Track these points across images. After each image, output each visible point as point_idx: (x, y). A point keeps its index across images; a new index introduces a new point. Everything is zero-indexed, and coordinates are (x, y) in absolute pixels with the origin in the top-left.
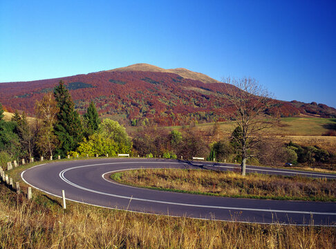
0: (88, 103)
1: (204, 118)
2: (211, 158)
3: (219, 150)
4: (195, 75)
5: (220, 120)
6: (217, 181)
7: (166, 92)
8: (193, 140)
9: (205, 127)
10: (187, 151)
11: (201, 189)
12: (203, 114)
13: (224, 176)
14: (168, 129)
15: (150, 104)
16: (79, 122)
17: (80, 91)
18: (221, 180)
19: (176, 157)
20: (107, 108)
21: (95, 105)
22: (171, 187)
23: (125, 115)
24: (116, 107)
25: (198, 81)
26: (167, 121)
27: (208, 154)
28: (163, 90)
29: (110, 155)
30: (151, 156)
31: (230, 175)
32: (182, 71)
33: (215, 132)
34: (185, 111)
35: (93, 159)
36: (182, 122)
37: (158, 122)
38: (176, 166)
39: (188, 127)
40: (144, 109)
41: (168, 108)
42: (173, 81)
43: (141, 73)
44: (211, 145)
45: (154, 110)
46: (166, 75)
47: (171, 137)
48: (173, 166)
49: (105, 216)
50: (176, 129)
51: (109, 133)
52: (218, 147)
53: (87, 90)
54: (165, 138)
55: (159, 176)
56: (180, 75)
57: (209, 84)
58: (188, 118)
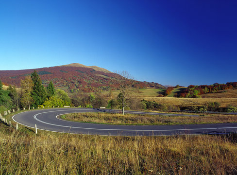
0: (49, 81)
1: (105, 89)
2: (109, 107)
3: (112, 104)
5: (112, 90)
6: (111, 118)
7: (88, 77)
8: (100, 99)
9: (105, 93)
10: (97, 104)
11: (104, 122)
12: (105, 87)
13: (115, 115)
14: (88, 94)
15: (80, 82)
16: (44, 91)
18: (113, 117)
19: (92, 107)
20: (58, 84)
21: (52, 82)
22: (90, 121)
23: (67, 87)
24: (63, 84)
25: (102, 72)
27: (107, 105)
28: (86, 76)
29: (60, 106)
30: (80, 106)
31: (117, 115)
32: (95, 67)
33: (110, 95)
34: (96, 86)
35: (52, 108)
36: (95, 90)
37: (83, 91)
38: (92, 111)
39: (98, 93)
40: (77, 85)
41: (88, 84)
42: (90, 71)
44: (109, 101)
45: (82, 85)
46: (88, 68)
47: (90, 97)
48: (91, 111)
49: (58, 136)
50: (92, 94)
51: (60, 96)
52: (111, 102)
53: (49, 75)
54: (87, 98)
55: (84, 116)
56: (94, 69)
58: (98, 89)
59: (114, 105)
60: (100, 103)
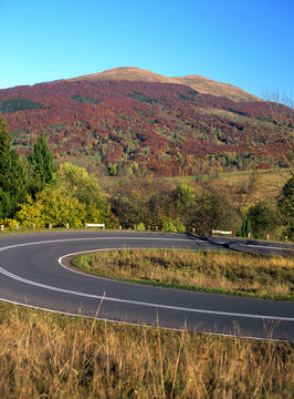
0: (34, 136)
1: (235, 163)
2: (245, 231)
3: (258, 219)
4: (219, 87)
5: (260, 167)
6: (253, 272)
7: (170, 118)
8: (214, 202)
9: (234, 178)
10: (203, 221)
11: (224, 284)
12: (232, 156)
13: (265, 263)
14: (171, 182)
15: (142, 139)
16: (20, 169)
17: (21, 115)
18: (260, 270)
19: (183, 229)
20: (67, 145)
21: (46, 140)
22: (174, 280)
23: (97, 157)
24: (83, 144)
25: (223, 99)
26: (169, 168)
27: (239, 224)
28: (162, 114)
29: (72, 224)
30: (141, 226)
31: (274, 262)
32: (197, 80)
33: (252, 188)
34: (201, 151)
35: (44, 231)
36: (195, 169)
37: (153, 169)
38: (184, 245)
39: (205, 178)
40: (132, 146)
41: (172, 145)
42: (181, 97)
43: (126, 83)
44: (245, 210)
45: (148, 149)
46: (169, 87)
47: (177, 195)
48: (177, 245)
49: (62, 327)
50: (185, 182)
51: (70, 189)
52: (256, 213)
53: (34, 112)
54: (167, 197)
55: (154, 261)
56: (194, 87)
57: (243, 104)
58: (206, 163)
59: (265, 224)
60: (215, 216)
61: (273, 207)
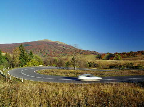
0: (30, 50)
1: (64, 55)
2: (66, 66)
3: (68, 64)
4: (61, 43)
6: (68, 72)
7: (53, 48)
8: (61, 61)
9: (64, 57)
10: (59, 64)
11: (63, 75)
12: (64, 54)
13: (70, 71)
14: (54, 58)
15: (49, 51)
16: (27, 56)
17: (27, 47)
18: (69, 72)
19: (56, 66)
20: (36, 52)
21: (32, 51)
22: (55, 74)
23: (41, 54)
24: (39, 52)
25: (62, 45)
26: (53, 56)
28: (52, 47)
29: (37, 65)
30: (49, 65)
31: (71, 71)
32: (58, 42)
33: (67, 59)
35: (32, 67)
36: (58, 56)
37: (51, 56)
38: (56, 68)
39: (59, 57)
40: (47, 52)
41: (54, 52)
43: (46, 42)
44: (66, 62)
46: (53, 43)
47: (55, 60)
50: (56, 58)
51: (36, 59)
52: (68, 63)
53: (30, 46)
54: (53, 61)
55: (51, 71)
57: (65, 45)
58: (59, 55)
59: (69, 64)
60: (61, 63)
61: (70, 62)
